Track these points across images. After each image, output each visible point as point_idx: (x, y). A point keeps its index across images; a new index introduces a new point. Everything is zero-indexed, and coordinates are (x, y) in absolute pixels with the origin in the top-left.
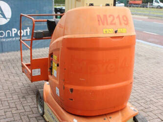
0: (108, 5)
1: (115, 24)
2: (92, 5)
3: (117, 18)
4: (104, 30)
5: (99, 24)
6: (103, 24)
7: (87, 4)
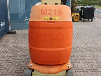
0: (56, 4)
1: (51, 14)
2: (46, 4)
3: (54, 11)
4: (44, 18)
5: (41, 14)
6: (44, 14)
7: (43, 3)
